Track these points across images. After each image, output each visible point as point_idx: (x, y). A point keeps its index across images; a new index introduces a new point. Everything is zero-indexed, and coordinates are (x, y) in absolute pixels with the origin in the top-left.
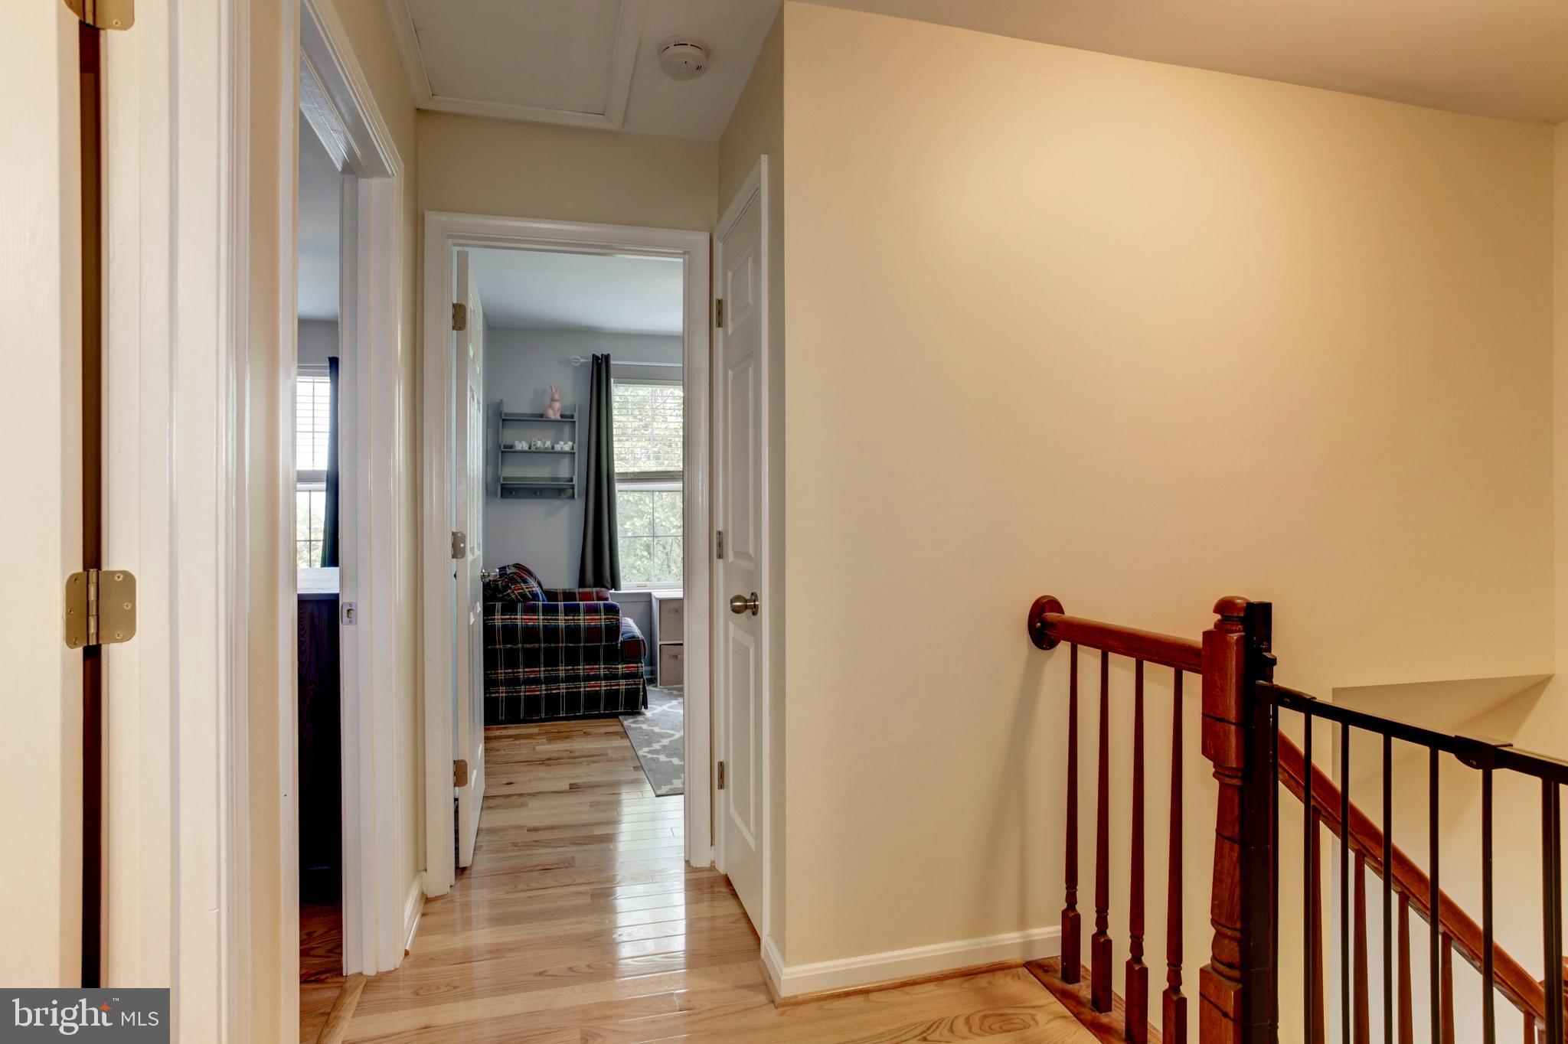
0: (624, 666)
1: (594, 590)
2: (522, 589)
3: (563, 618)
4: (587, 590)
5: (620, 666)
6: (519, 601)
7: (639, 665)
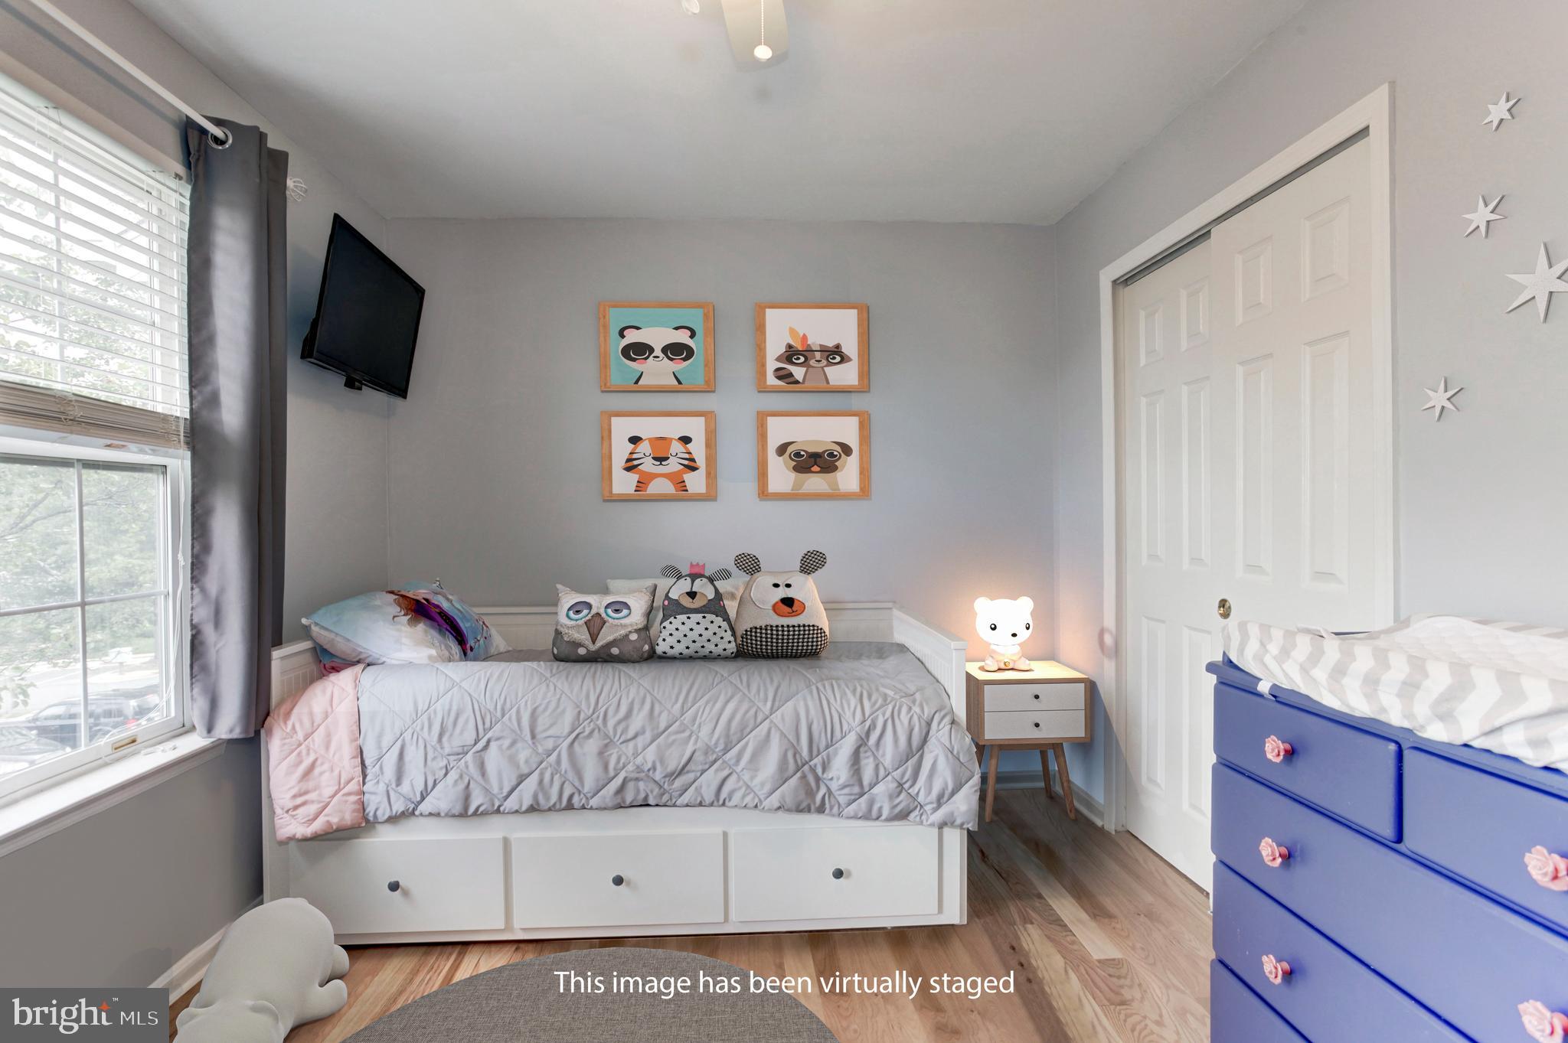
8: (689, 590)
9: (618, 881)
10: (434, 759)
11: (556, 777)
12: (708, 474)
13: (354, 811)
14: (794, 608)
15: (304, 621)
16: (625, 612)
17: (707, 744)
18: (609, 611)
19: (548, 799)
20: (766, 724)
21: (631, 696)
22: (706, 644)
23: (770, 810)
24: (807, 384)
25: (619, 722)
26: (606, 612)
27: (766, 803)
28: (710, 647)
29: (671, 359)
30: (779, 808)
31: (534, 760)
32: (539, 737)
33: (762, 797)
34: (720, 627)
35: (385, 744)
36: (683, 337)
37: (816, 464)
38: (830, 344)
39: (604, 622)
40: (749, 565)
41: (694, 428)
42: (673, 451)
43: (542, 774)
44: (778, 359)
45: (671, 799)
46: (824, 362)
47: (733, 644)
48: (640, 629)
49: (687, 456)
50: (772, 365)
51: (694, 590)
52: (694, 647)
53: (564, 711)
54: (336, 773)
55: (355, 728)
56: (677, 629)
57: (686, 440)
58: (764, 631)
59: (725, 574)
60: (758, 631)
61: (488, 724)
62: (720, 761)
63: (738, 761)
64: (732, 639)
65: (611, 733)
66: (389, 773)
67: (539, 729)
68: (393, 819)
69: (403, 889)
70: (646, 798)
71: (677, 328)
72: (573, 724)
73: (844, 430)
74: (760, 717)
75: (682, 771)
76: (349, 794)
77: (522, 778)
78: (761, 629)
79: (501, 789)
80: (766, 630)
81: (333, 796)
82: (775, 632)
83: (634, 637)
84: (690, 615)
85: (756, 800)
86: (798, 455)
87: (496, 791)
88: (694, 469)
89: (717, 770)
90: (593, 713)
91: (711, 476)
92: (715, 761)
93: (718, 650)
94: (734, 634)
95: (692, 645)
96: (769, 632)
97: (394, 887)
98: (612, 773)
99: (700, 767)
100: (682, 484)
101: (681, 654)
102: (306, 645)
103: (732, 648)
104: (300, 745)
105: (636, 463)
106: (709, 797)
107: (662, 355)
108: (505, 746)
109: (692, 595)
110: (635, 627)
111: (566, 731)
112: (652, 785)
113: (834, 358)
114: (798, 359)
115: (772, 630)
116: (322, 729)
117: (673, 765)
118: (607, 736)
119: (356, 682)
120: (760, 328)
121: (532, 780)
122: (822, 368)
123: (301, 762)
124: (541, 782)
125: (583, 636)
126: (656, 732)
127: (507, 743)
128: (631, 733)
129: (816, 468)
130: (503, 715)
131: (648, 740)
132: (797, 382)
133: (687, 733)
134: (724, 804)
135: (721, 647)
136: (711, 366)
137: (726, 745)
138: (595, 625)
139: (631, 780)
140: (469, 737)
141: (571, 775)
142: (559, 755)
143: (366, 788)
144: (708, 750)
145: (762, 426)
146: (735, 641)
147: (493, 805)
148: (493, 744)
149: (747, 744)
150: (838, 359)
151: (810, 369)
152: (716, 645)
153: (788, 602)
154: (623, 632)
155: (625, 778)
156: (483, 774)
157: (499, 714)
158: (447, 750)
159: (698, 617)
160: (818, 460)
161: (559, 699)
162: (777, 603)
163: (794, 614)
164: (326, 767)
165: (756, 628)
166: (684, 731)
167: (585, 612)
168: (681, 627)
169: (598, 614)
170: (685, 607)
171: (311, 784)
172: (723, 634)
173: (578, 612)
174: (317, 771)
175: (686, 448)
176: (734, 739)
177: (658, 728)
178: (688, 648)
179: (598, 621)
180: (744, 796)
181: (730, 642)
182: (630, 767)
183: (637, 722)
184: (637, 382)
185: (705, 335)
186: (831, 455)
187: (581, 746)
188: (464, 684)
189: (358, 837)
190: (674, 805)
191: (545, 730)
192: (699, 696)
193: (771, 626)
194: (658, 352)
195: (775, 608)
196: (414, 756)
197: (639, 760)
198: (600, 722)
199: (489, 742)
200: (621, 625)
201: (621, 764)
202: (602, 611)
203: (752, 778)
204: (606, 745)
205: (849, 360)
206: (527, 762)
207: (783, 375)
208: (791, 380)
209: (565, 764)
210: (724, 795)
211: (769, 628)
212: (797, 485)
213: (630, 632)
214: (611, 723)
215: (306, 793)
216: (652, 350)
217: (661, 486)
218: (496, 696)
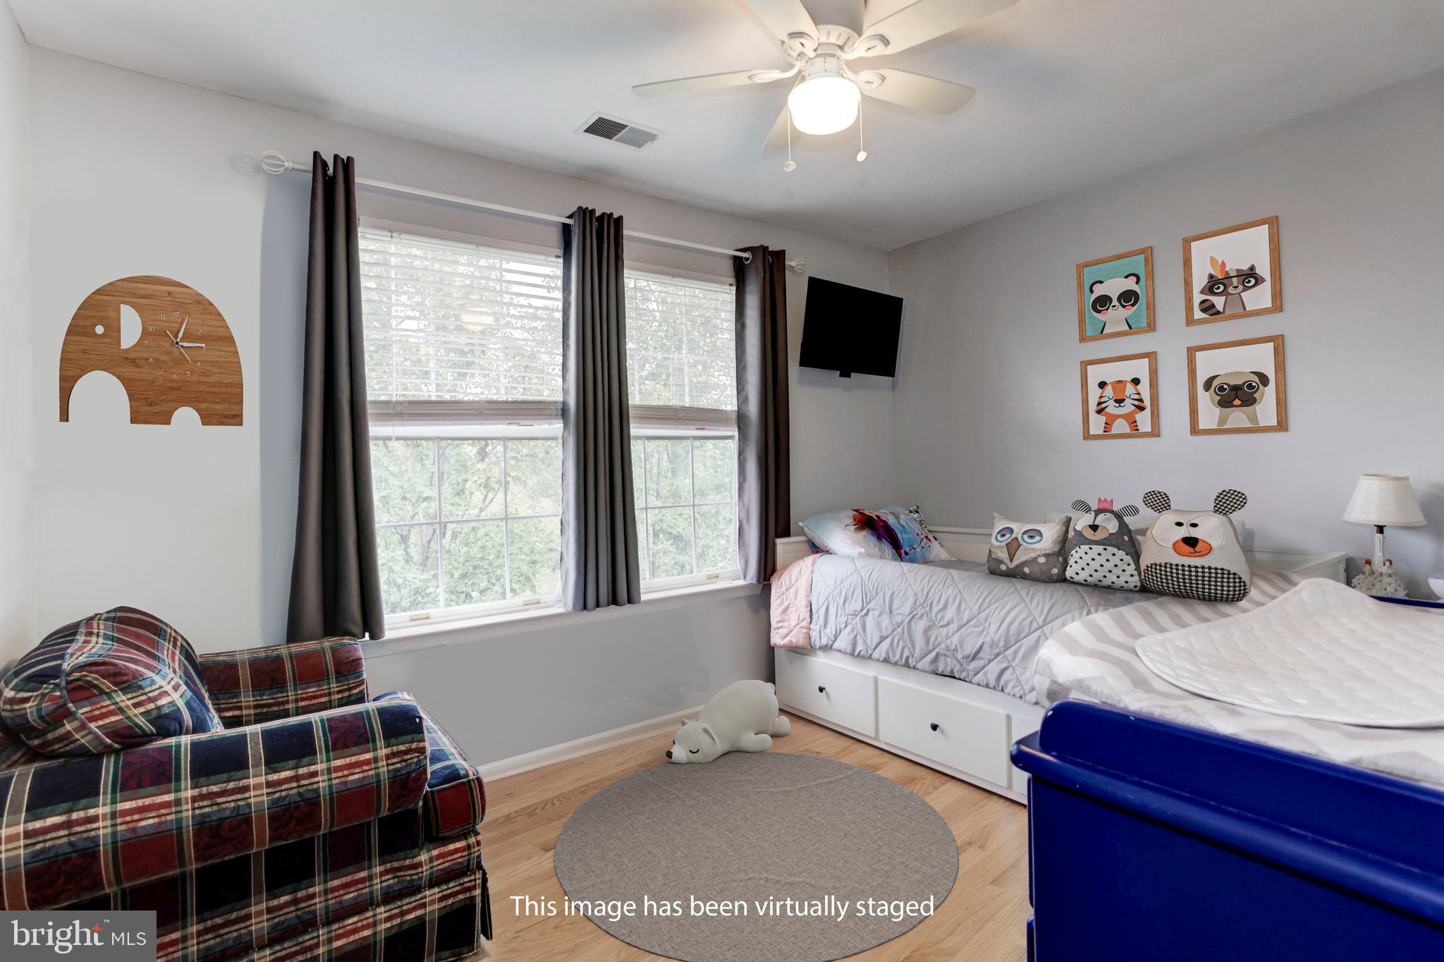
0: (435, 853)
1: (327, 643)
2: (121, 710)
3: (262, 779)
4: (310, 645)
5: (424, 857)
6: (109, 751)
7: (472, 840)
8: (1091, 523)
9: (935, 727)
10: (841, 615)
11: (901, 642)
12: (1152, 412)
13: (804, 638)
14: (1197, 549)
15: (800, 524)
16: (1037, 538)
17: (993, 640)
18: (1025, 536)
19: (894, 656)
20: (1038, 633)
21: (948, 593)
22: (1108, 574)
23: (1029, 703)
24: (1227, 313)
25: (939, 611)
26: (1023, 540)
27: (1028, 697)
28: (1112, 578)
29: (1124, 307)
30: (1036, 703)
31: (890, 628)
32: (894, 613)
33: (1026, 691)
34: (1122, 560)
35: (821, 603)
36: (1130, 284)
37: (1237, 397)
38: (1245, 267)
39: (1020, 546)
40: (1159, 502)
41: (1140, 368)
42: (1127, 393)
43: (893, 638)
44: (1202, 292)
45: (968, 676)
46: (1241, 287)
47: (1136, 578)
48: (1048, 554)
49: (1137, 397)
50: (1198, 298)
51: (1096, 523)
52: (1097, 576)
53: (908, 597)
54: (798, 614)
55: (809, 589)
56: (1081, 558)
57: (1136, 381)
58: (1163, 569)
59: (1134, 511)
60: (1158, 567)
61: (868, 600)
62: (1002, 656)
63: (1014, 658)
64: (1135, 573)
65: (934, 619)
66: (821, 621)
67: (895, 606)
68: (821, 648)
69: (826, 693)
70: (952, 671)
71: (1126, 277)
72: (912, 607)
73: (1261, 359)
74: (1034, 626)
75: (975, 656)
76: (802, 627)
77: (883, 639)
78: (1160, 566)
79: (872, 643)
80: (1166, 567)
81: (795, 627)
82: (1174, 571)
83: (1042, 560)
84: (1092, 546)
85: (1022, 693)
86: (1221, 389)
87: (869, 644)
88: (1142, 409)
89: (998, 662)
90: (924, 602)
91: (1155, 415)
92: (998, 655)
93: (1120, 582)
94: (1138, 568)
95: (1094, 574)
96: (1168, 570)
97: (821, 690)
98: (931, 647)
99: (988, 657)
100: (1135, 424)
101: (1085, 580)
102: (803, 538)
103: (1135, 581)
104: (783, 594)
105: (1103, 405)
106: (992, 684)
107: (1117, 304)
108: (876, 615)
109: (1094, 528)
110: (1043, 552)
111: (908, 611)
112: (955, 662)
113: (1249, 282)
114: (1219, 288)
115: (1171, 568)
116: (795, 586)
117: (970, 649)
118: (931, 620)
119: (814, 563)
120: (1187, 263)
121: (887, 642)
122: (1239, 294)
123: (782, 604)
124: (892, 643)
125: (1004, 555)
126: (960, 623)
127: (877, 613)
128: (945, 622)
129: (1237, 402)
130: (877, 594)
131: (956, 628)
132: (1218, 313)
133: (981, 628)
134: (1002, 690)
135: (1123, 579)
136: (1151, 308)
137: (1005, 646)
138: (1013, 547)
139: (942, 655)
140: (858, 606)
141: (908, 643)
142: (903, 628)
143: (812, 626)
144: (993, 644)
145: (1191, 362)
146: (1140, 575)
147: (867, 652)
148: (871, 613)
149: (1021, 646)
150: (1253, 281)
151: (1229, 297)
152: (1118, 577)
153: (1191, 542)
154: (1033, 555)
155: (938, 653)
156: (864, 630)
157: (874, 593)
158: (847, 612)
159: (1099, 548)
160: (1239, 392)
161: (906, 589)
162: (1177, 542)
163: (1196, 554)
164: (794, 609)
165: (1156, 565)
166: (979, 626)
167: (1008, 535)
168: (1084, 556)
169: (1016, 539)
170: (1087, 539)
171: (786, 618)
172: (1126, 567)
173: (1003, 535)
174: (790, 610)
175: (1136, 389)
176: (1012, 640)
177: (962, 620)
178: (1091, 576)
179: (1015, 544)
180: (1014, 687)
181: (1132, 576)
182: (943, 646)
183: (950, 613)
184: (1102, 332)
185: (1146, 280)
186: (1250, 387)
187: (916, 624)
188: (861, 572)
189: (809, 655)
190: (970, 682)
191: (898, 609)
192: (993, 602)
193: (1171, 564)
194: (1115, 302)
195: (1175, 546)
196: (832, 611)
197: (948, 642)
198: (928, 609)
199: (868, 611)
200: (1032, 549)
201: (937, 643)
202: (1019, 537)
203: (1022, 674)
204: (930, 627)
205: (1263, 280)
206: (886, 628)
207: (1208, 308)
208: (1213, 311)
209: (906, 636)
210: (1002, 683)
211: (1168, 566)
212: (1222, 420)
213: (1039, 556)
214: (935, 610)
215: (783, 621)
216: (1110, 299)
217: (1121, 426)
218: (874, 581)
